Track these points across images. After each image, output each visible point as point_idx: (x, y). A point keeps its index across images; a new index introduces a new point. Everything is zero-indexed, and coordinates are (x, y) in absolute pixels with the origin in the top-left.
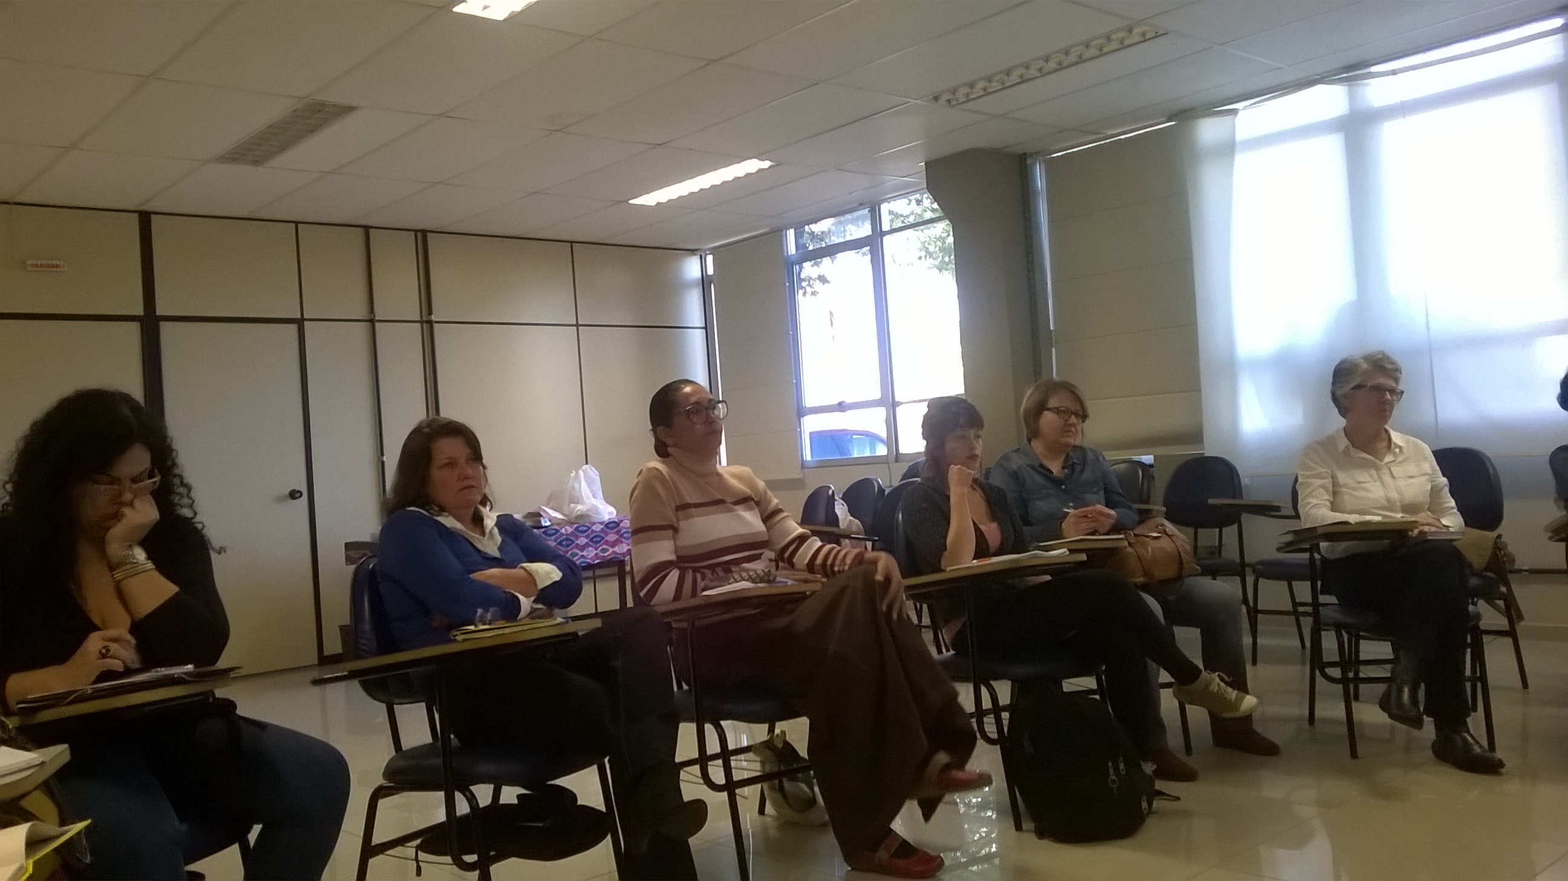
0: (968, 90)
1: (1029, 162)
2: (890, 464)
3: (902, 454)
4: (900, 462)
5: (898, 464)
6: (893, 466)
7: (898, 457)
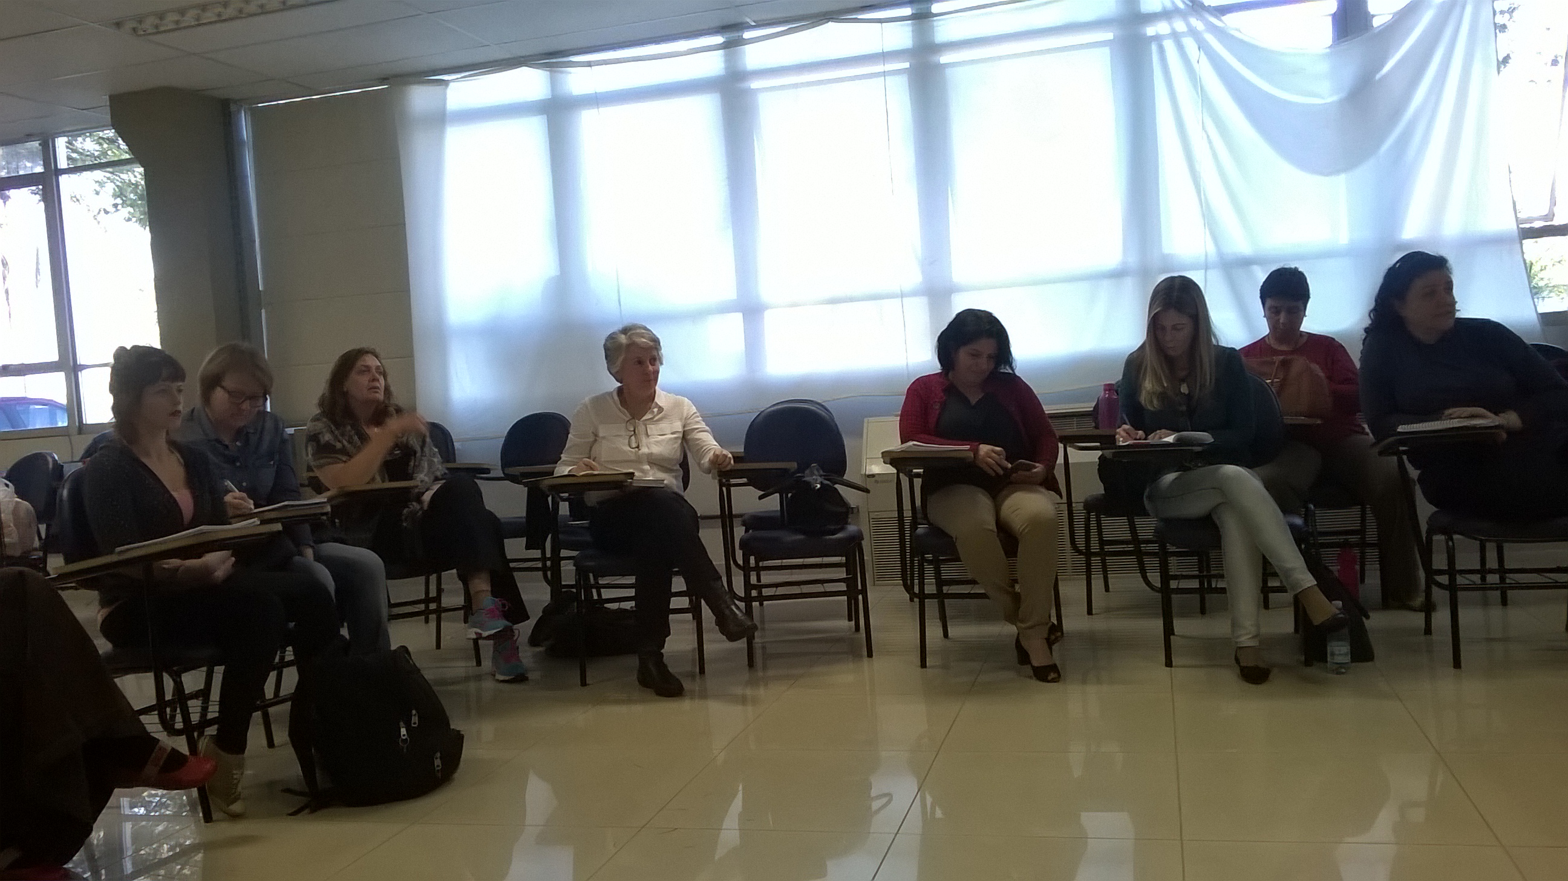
0: (157, 21)
1: (233, 108)
2: (72, 438)
3: (86, 424)
4: (85, 434)
5: (81, 436)
6: (76, 438)
7: (82, 428)
